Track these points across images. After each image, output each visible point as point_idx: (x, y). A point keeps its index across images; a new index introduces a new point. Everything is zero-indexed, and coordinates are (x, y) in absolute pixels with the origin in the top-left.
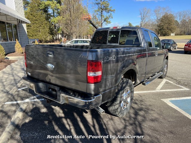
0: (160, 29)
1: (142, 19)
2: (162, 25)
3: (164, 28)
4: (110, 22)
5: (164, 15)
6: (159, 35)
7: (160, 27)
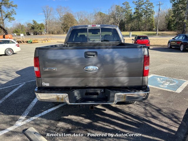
0: (65, 27)
1: (47, 17)
2: (66, 23)
3: (68, 26)
4: (13, 19)
5: (66, 14)
6: (65, 33)
7: (65, 25)
